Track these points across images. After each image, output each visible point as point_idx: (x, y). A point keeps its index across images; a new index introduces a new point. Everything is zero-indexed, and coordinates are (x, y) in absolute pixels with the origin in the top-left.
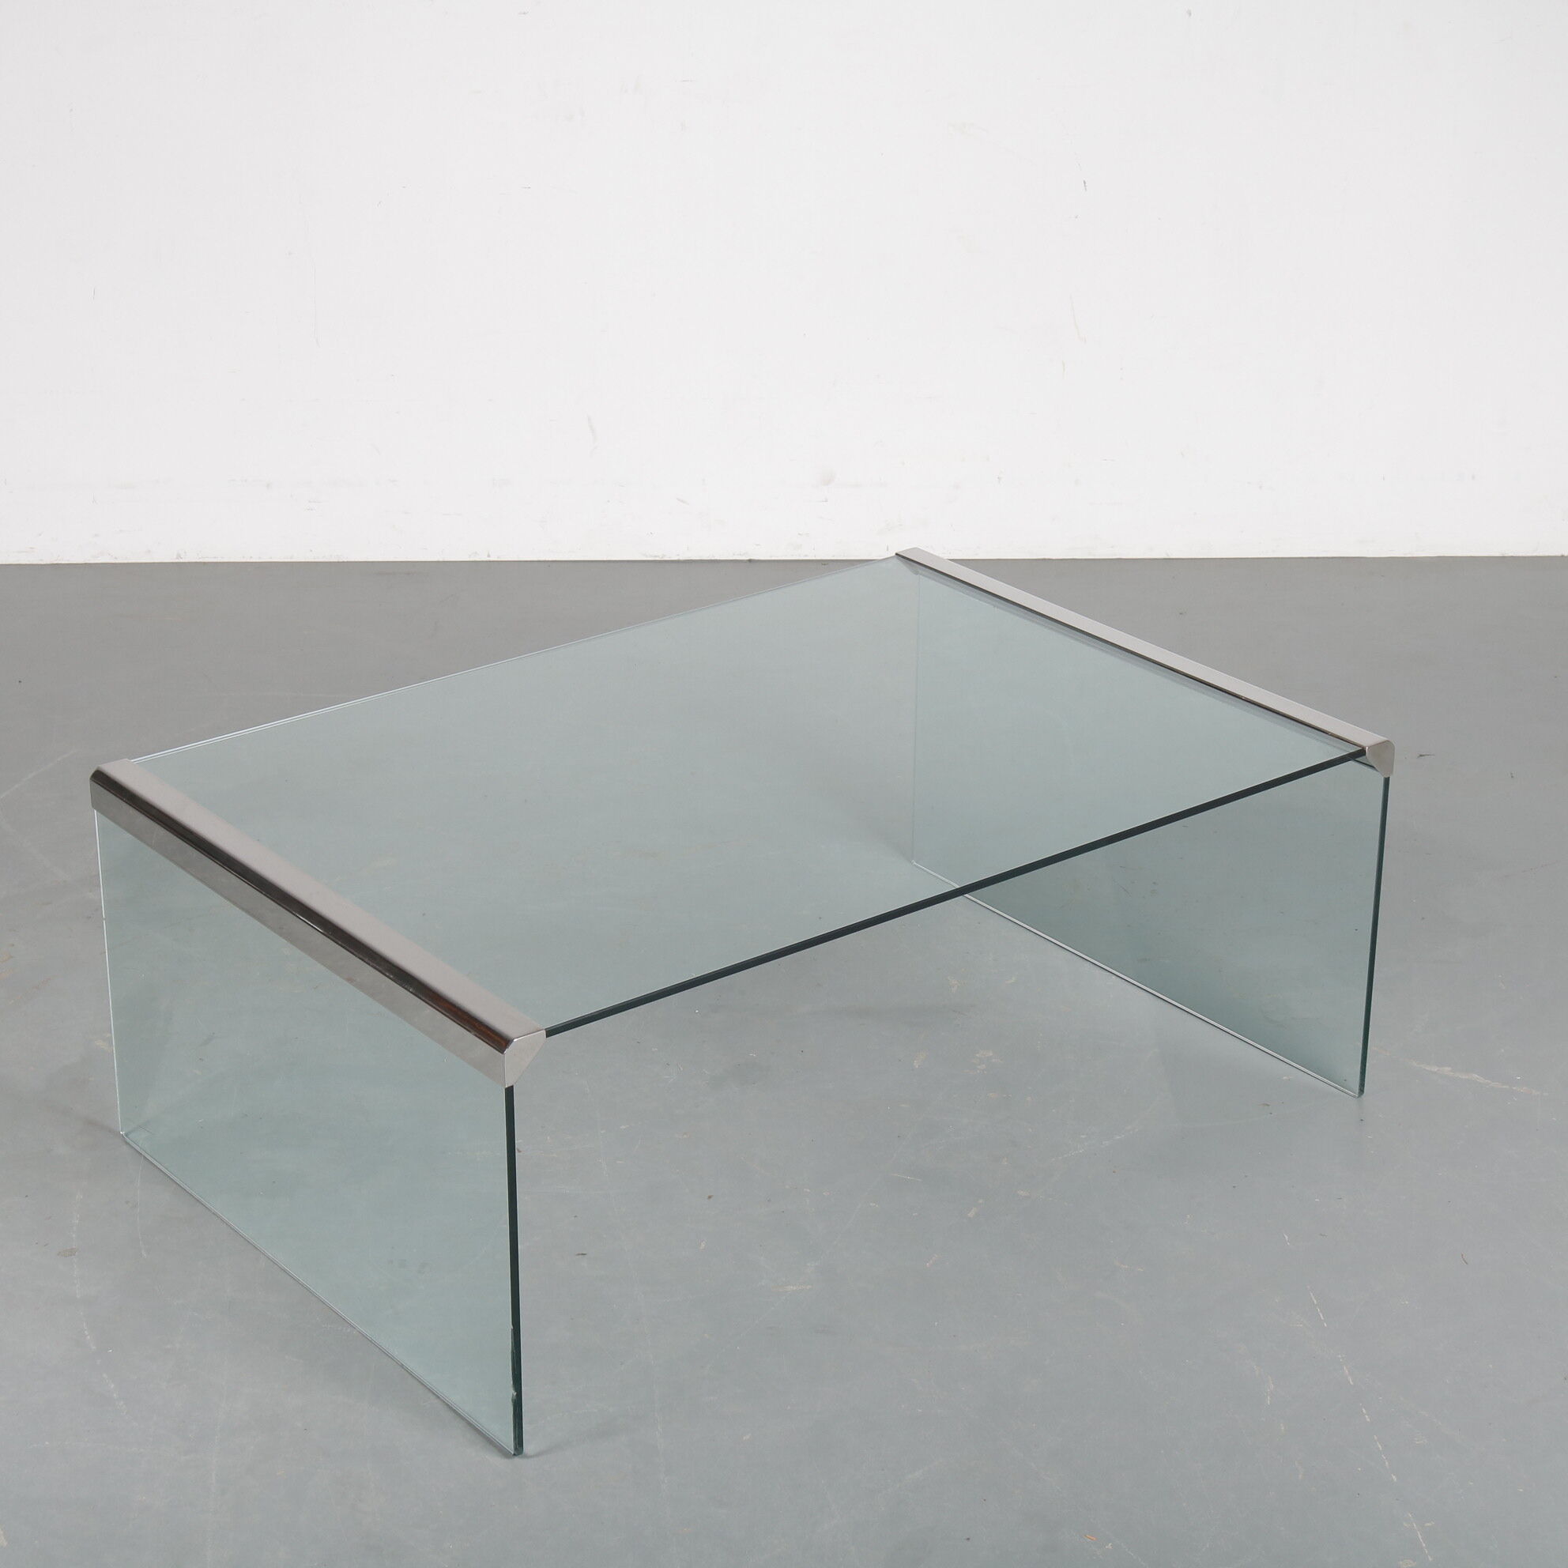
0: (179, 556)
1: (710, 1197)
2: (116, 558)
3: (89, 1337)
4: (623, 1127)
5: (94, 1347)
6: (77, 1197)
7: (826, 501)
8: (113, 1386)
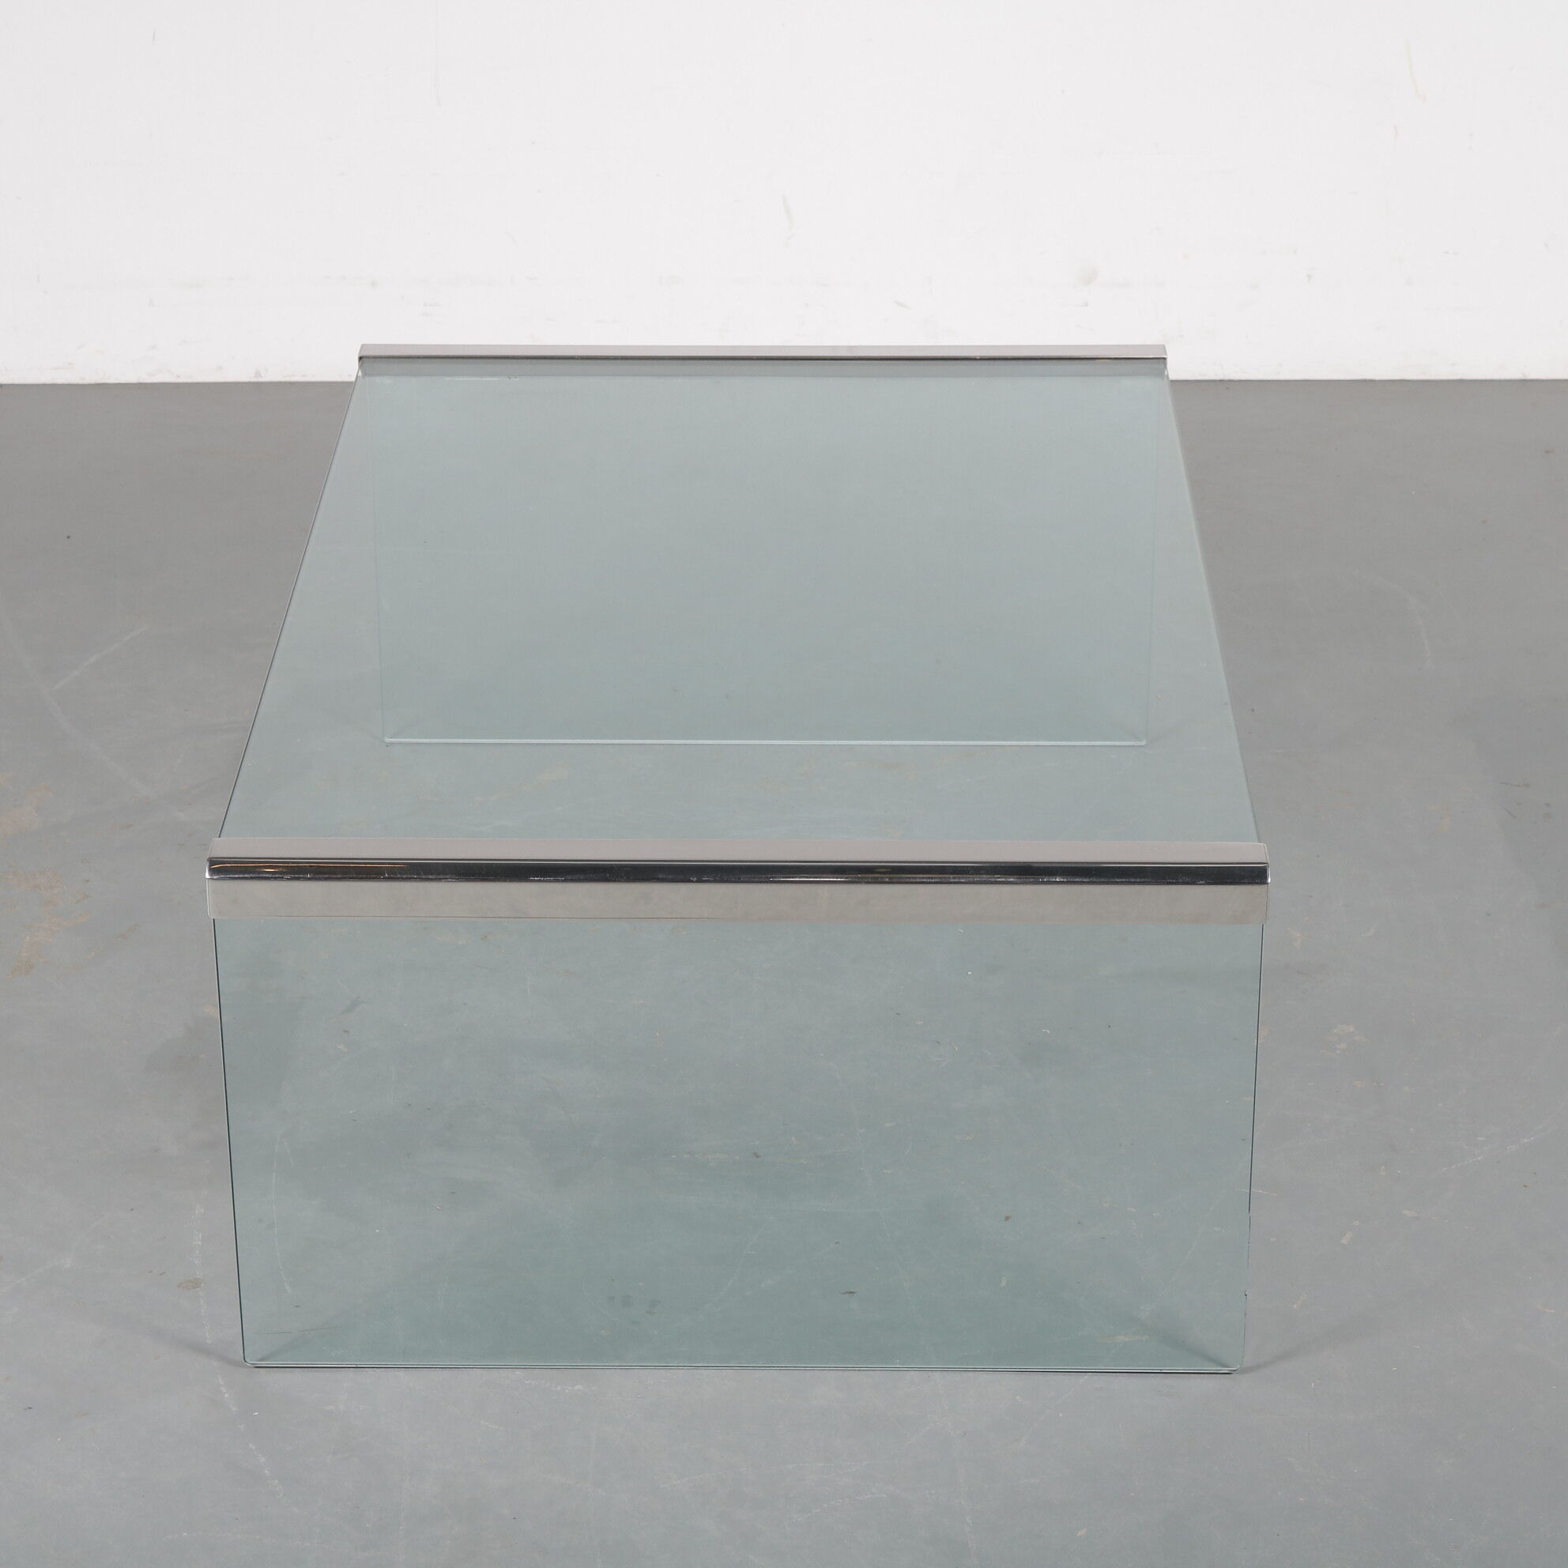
0: (258, 374)
1: (1007, 1218)
2: (179, 377)
3: (226, 1395)
4: (888, 1125)
5: (234, 1409)
6: (197, 1212)
7: (1086, 305)
8: (263, 1460)
